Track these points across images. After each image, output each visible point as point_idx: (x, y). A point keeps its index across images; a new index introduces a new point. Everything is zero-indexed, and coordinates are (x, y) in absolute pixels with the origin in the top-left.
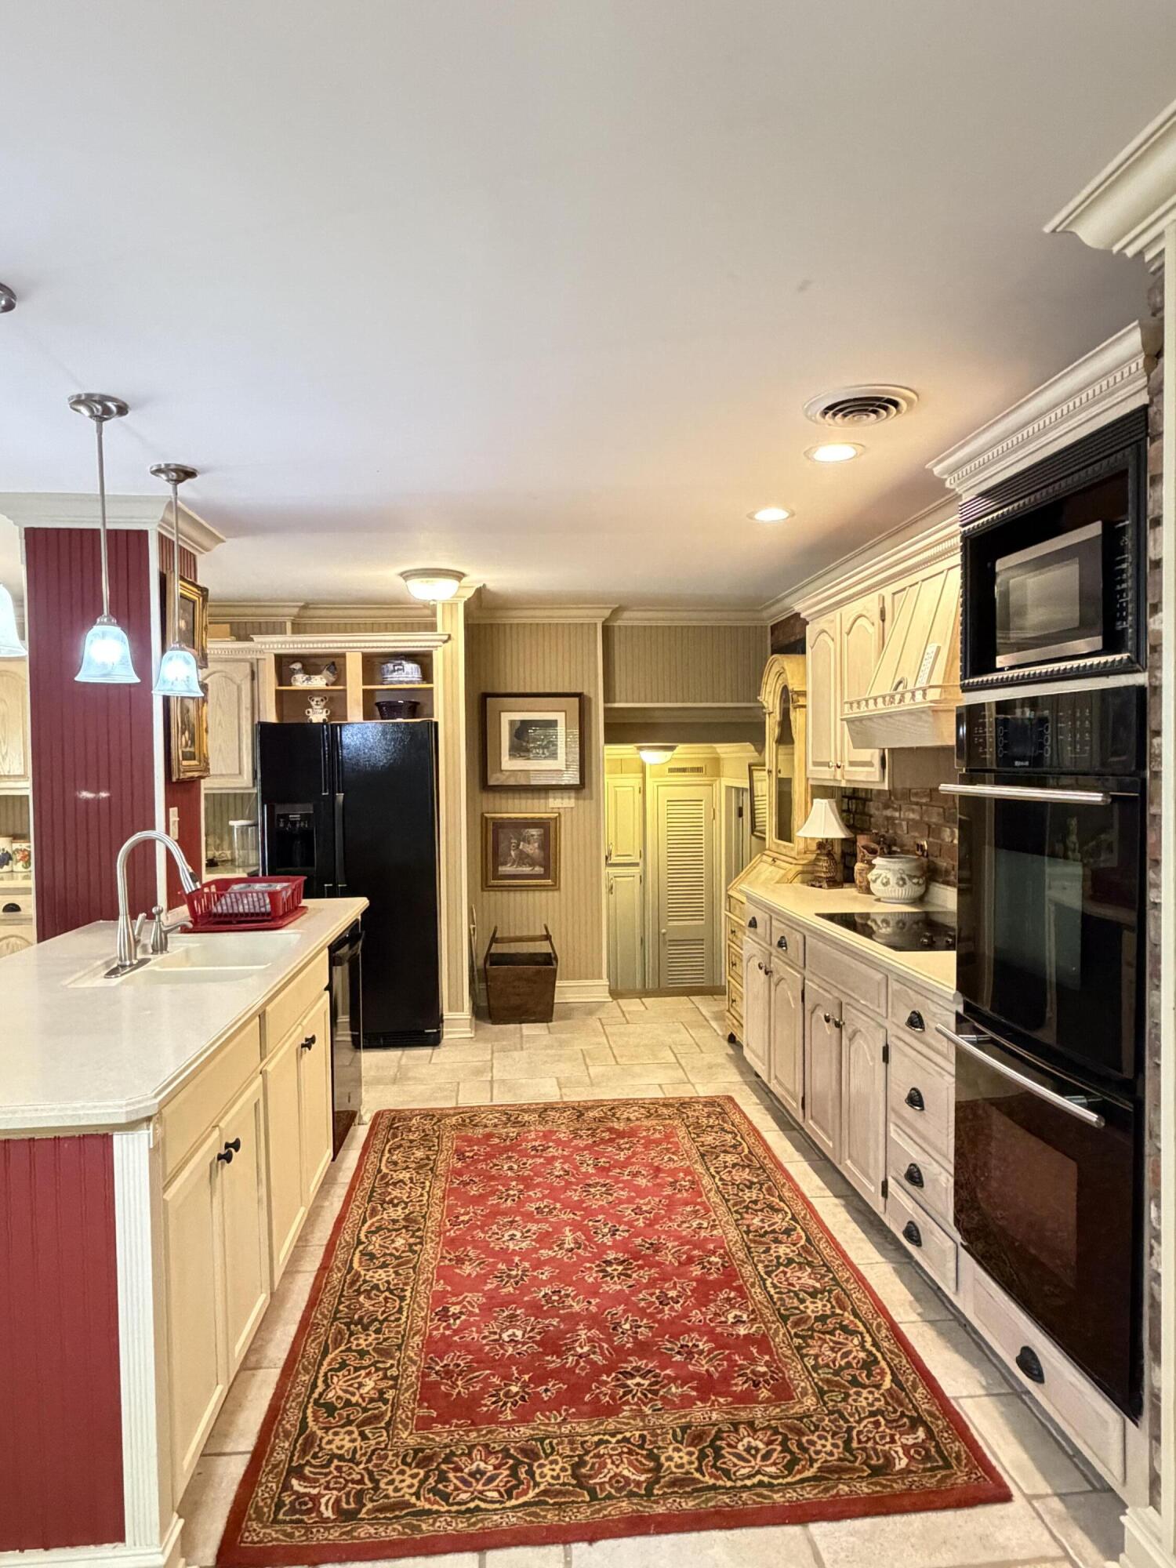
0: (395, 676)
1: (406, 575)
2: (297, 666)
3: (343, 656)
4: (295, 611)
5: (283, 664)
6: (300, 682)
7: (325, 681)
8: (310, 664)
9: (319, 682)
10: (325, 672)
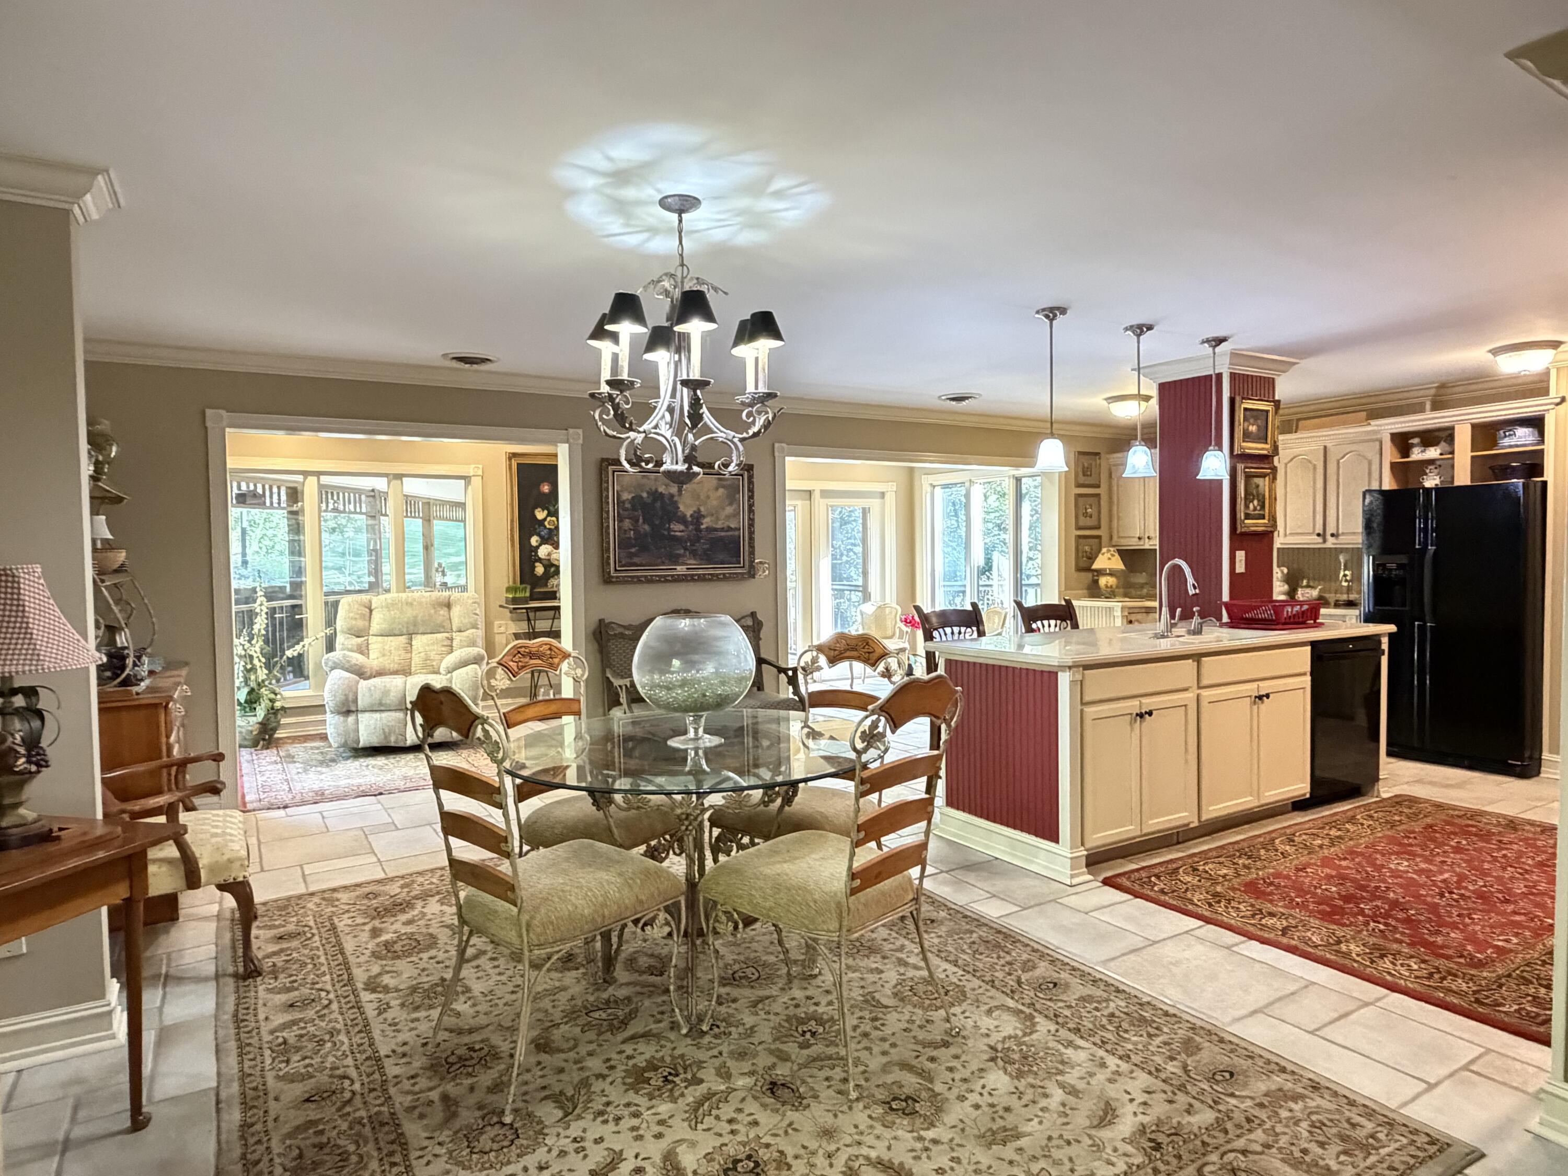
0: (1506, 442)
1: (1495, 352)
2: (1416, 441)
3: (1452, 428)
4: (1433, 392)
5: (1402, 442)
6: (1417, 454)
7: (1439, 451)
8: (1429, 438)
9: (1433, 453)
10: (1443, 444)
